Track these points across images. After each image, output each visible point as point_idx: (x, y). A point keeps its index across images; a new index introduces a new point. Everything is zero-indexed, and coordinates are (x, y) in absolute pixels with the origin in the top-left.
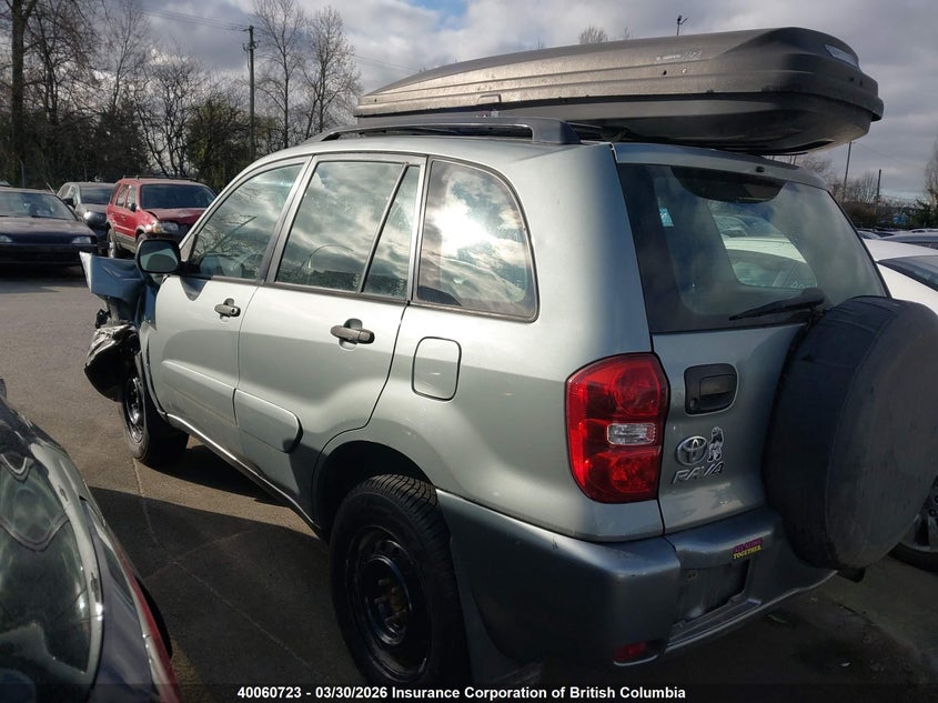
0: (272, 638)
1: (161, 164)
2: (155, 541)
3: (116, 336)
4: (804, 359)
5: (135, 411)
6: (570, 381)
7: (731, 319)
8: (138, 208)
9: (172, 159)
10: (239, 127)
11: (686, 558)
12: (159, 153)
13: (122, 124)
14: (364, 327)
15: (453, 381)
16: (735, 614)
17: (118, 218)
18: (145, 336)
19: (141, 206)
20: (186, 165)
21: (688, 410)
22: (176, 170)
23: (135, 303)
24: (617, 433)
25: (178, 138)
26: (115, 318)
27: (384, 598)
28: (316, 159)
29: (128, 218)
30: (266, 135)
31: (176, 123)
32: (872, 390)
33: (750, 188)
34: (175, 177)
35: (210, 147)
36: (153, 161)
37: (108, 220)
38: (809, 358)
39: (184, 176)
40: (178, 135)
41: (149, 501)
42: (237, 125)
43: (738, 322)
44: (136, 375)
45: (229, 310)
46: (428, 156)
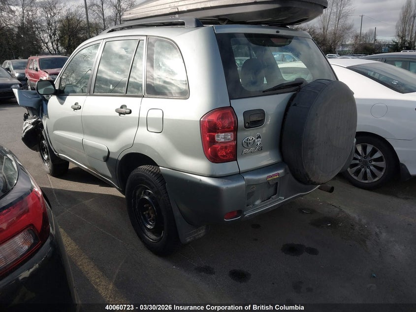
0: (108, 234)
1: (48, 49)
2: (59, 203)
3: (33, 124)
4: (293, 105)
5: (45, 154)
6: (202, 119)
7: (264, 92)
8: (39, 69)
9: (53, 46)
10: (82, 28)
11: (248, 181)
12: (47, 43)
13: (28, 32)
14: (127, 108)
15: (161, 125)
16: (273, 203)
17: (31, 75)
18: (45, 122)
19: (40, 68)
20: (60, 48)
21: (246, 127)
22: (56, 51)
23: (39, 108)
24: (221, 137)
25: (54, 36)
26: (31, 116)
27: (147, 212)
28: (105, 41)
29: (34, 74)
30: (95, 31)
31: (53, 29)
32: (317, 114)
33: (273, 40)
34: (56, 54)
35: (70, 39)
36: (44, 48)
37: (26, 76)
38: (295, 105)
39: (59, 53)
40: (54, 34)
41: (55, 190)
42: (81, 27)
43: (266, 93)
44: (44, 139)
45: (77, 107)
46: (147, 36)
